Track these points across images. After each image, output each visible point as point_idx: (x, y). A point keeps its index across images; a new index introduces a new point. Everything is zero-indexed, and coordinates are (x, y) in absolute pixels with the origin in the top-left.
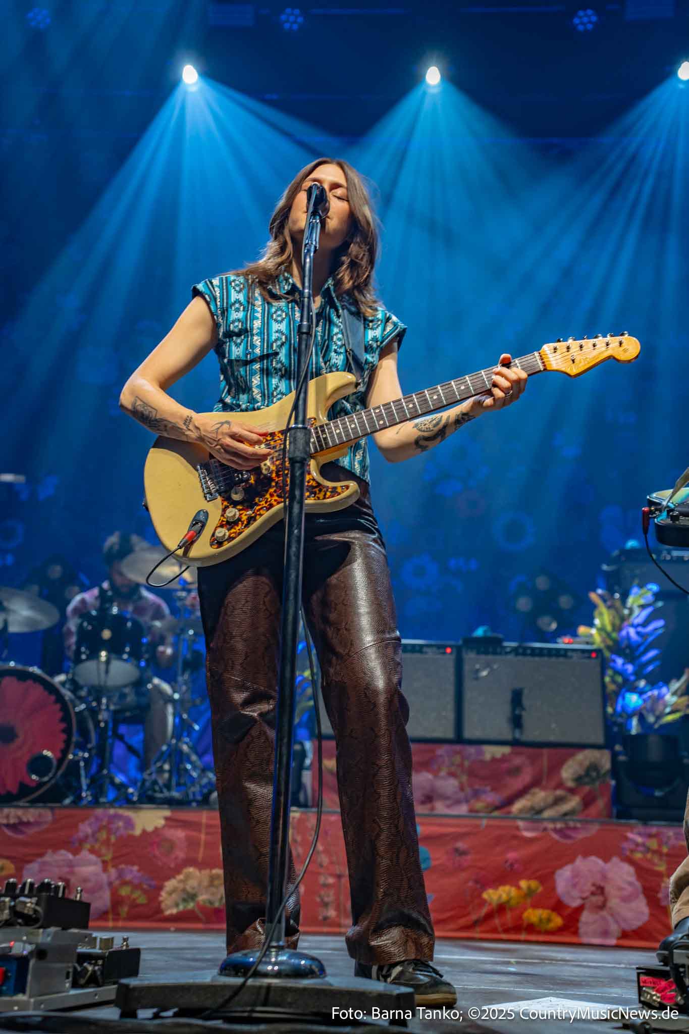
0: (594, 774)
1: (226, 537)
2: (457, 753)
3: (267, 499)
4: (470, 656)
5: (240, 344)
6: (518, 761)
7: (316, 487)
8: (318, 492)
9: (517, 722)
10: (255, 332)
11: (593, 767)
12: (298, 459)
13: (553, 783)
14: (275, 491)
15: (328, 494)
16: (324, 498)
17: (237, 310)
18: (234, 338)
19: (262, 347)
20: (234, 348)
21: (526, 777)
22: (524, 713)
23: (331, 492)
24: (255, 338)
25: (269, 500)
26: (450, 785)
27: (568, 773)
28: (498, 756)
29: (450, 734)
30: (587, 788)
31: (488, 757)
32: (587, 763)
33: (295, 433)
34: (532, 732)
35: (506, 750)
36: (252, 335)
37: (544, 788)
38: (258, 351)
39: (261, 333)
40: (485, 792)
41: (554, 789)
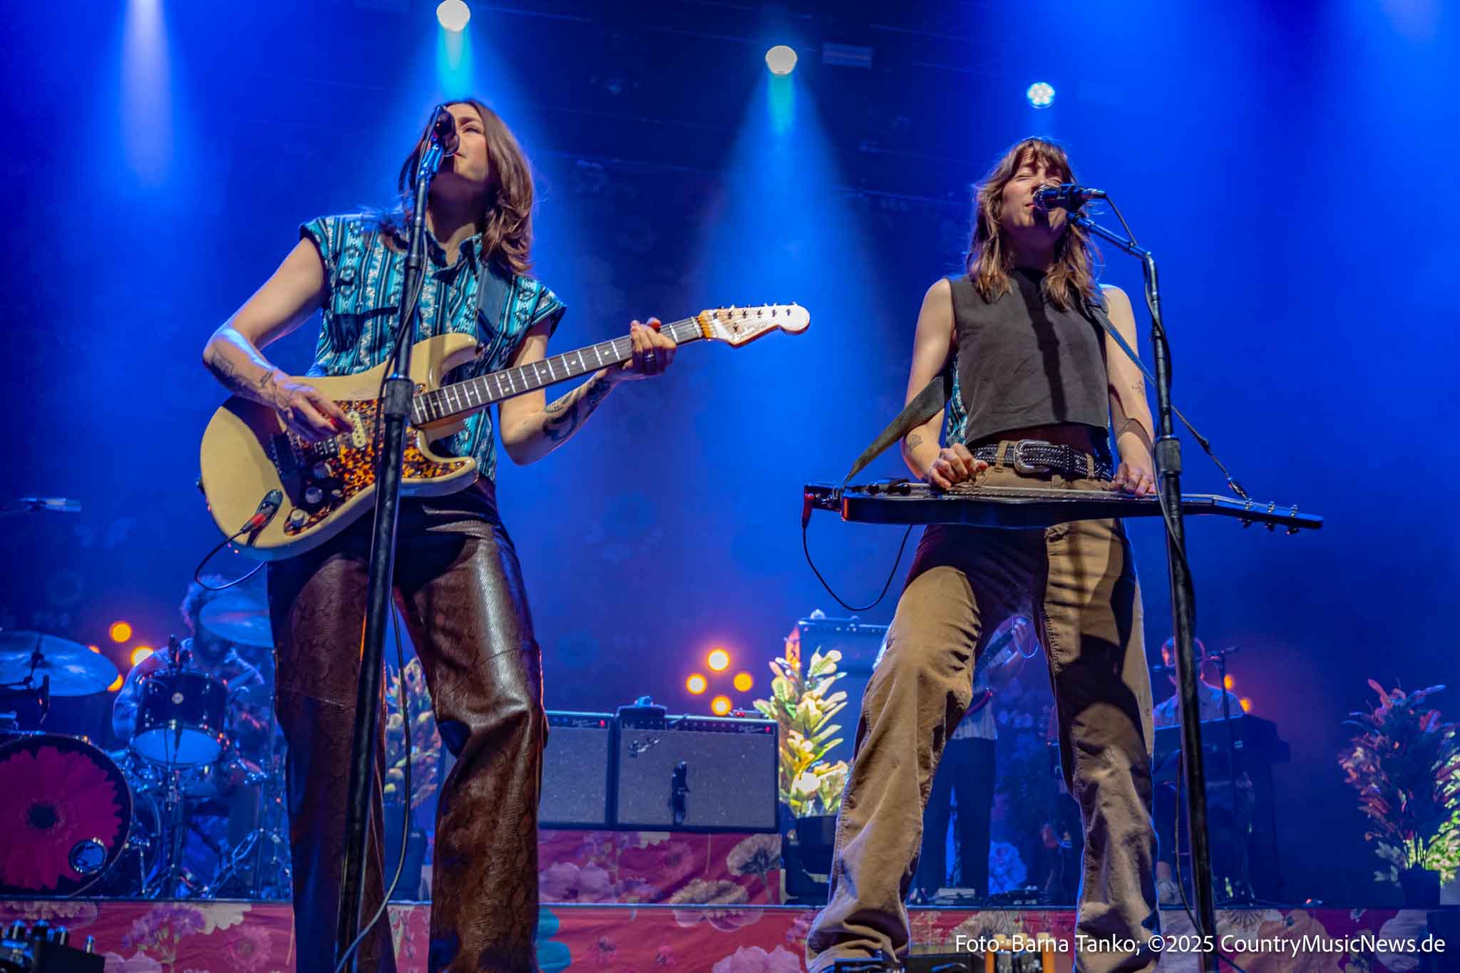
0: (763, 861)
1: (305, 522)
2: (608, 840)
3: (360, 477)
4: (627, 730)
5: (350, 296)
6: (678, 848)
7: (423, 463)
8: (425, 469)
9: (678, 804)
10: (369, 282)
11: (763, 853)
12: (396, 416)
13: (717, 872)
14: (370, 468)
15: (438, 471)
16: (434, 475)
17: (352, 256)
18: (342, 288)
19: (377, 299)
20: (341, 300)
21: (687, 866)
22: (687, 795)
23: (442, 469)
24: (369, 289)
25: (363, 478)
26: (597, 877)
27: (734, 861)
28: (656, 843)
29: (600, 819)
30: (754, 877)
31: (643, 845)
32: (755, 850)
33: (394, 385)
34: (696, 816)
35: (666, 836)
36: (366, 286)
37: (707, 879)
38: (370, 304)
39: (377, 284)
40: (639, 884)
41: (718, 879)
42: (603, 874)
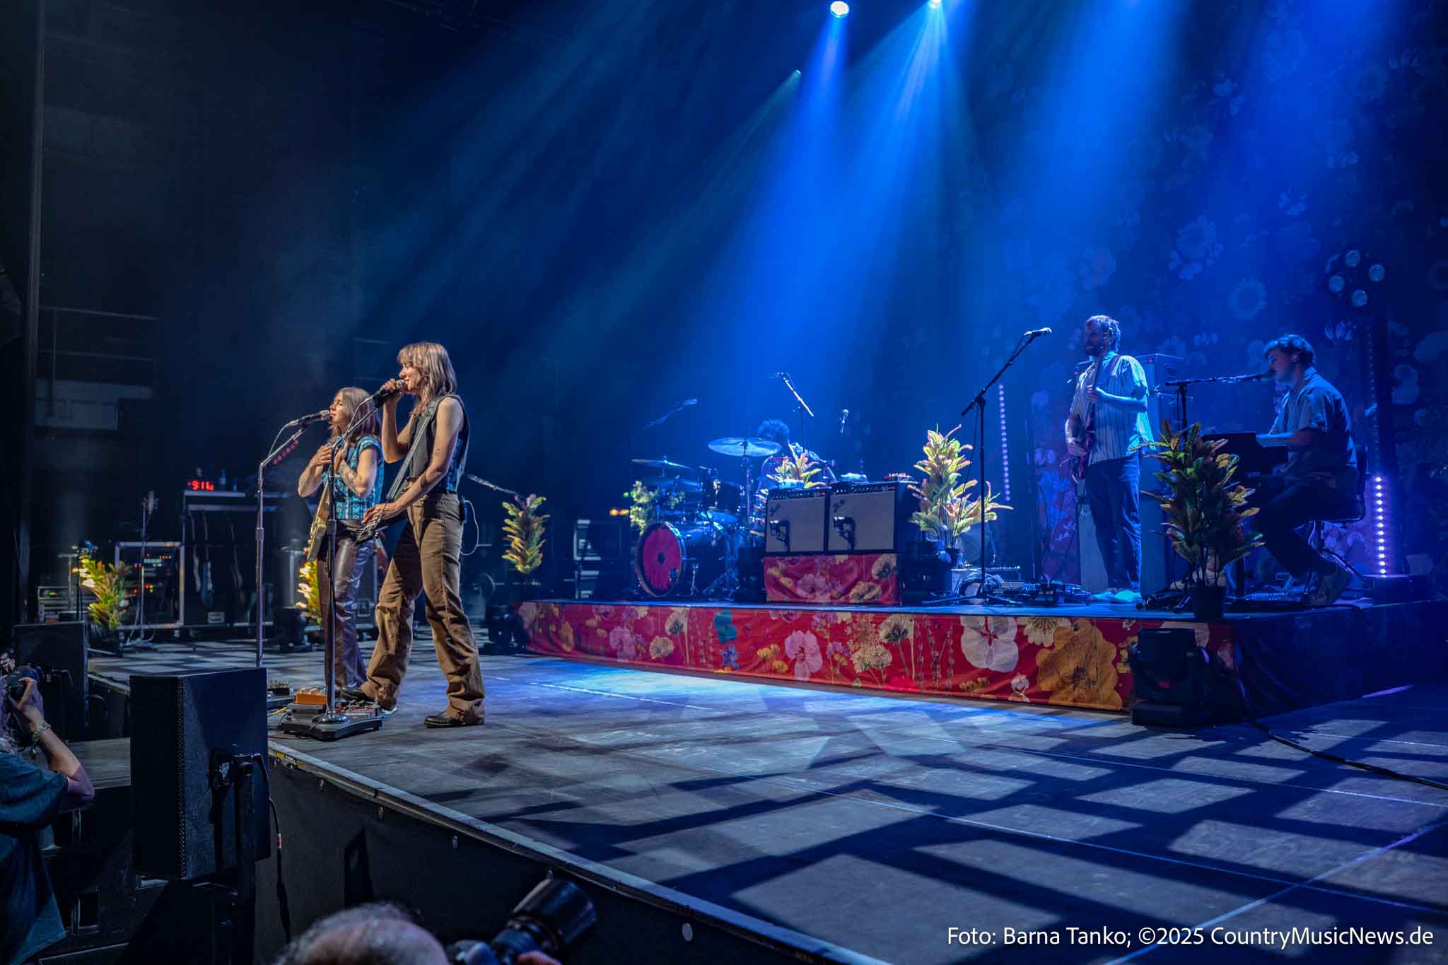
0: (887, 570)
2: (824, 561)
4: (834, 497)
6: (851, 564)
9: (852, 539)
11: (887, 566)
13: (868, 578)
21: (855, 575)
27: (875, 570)
28: (843, 561)
29: (822, 548)
30: (884, 580)
31: (838, 561)
32: (883, 563)
34: (859, 544)
35: (846, 556)
37: (864, 581)
40: (837, 584)
41: (869, 581)
42: (822, 580)
